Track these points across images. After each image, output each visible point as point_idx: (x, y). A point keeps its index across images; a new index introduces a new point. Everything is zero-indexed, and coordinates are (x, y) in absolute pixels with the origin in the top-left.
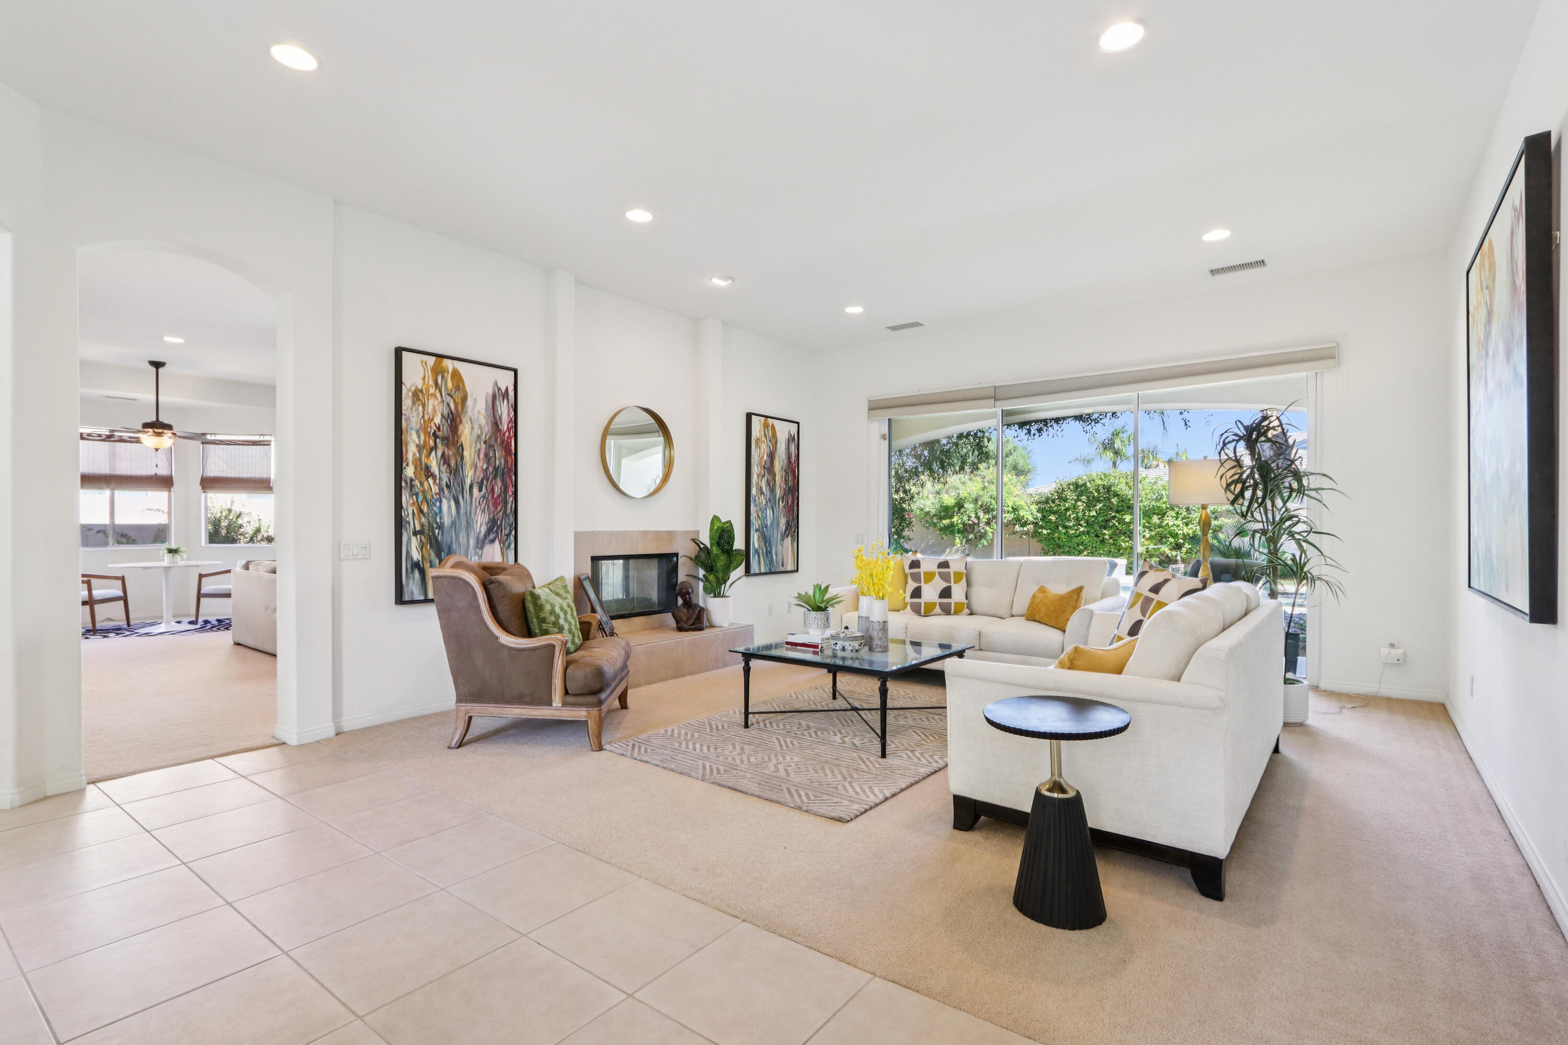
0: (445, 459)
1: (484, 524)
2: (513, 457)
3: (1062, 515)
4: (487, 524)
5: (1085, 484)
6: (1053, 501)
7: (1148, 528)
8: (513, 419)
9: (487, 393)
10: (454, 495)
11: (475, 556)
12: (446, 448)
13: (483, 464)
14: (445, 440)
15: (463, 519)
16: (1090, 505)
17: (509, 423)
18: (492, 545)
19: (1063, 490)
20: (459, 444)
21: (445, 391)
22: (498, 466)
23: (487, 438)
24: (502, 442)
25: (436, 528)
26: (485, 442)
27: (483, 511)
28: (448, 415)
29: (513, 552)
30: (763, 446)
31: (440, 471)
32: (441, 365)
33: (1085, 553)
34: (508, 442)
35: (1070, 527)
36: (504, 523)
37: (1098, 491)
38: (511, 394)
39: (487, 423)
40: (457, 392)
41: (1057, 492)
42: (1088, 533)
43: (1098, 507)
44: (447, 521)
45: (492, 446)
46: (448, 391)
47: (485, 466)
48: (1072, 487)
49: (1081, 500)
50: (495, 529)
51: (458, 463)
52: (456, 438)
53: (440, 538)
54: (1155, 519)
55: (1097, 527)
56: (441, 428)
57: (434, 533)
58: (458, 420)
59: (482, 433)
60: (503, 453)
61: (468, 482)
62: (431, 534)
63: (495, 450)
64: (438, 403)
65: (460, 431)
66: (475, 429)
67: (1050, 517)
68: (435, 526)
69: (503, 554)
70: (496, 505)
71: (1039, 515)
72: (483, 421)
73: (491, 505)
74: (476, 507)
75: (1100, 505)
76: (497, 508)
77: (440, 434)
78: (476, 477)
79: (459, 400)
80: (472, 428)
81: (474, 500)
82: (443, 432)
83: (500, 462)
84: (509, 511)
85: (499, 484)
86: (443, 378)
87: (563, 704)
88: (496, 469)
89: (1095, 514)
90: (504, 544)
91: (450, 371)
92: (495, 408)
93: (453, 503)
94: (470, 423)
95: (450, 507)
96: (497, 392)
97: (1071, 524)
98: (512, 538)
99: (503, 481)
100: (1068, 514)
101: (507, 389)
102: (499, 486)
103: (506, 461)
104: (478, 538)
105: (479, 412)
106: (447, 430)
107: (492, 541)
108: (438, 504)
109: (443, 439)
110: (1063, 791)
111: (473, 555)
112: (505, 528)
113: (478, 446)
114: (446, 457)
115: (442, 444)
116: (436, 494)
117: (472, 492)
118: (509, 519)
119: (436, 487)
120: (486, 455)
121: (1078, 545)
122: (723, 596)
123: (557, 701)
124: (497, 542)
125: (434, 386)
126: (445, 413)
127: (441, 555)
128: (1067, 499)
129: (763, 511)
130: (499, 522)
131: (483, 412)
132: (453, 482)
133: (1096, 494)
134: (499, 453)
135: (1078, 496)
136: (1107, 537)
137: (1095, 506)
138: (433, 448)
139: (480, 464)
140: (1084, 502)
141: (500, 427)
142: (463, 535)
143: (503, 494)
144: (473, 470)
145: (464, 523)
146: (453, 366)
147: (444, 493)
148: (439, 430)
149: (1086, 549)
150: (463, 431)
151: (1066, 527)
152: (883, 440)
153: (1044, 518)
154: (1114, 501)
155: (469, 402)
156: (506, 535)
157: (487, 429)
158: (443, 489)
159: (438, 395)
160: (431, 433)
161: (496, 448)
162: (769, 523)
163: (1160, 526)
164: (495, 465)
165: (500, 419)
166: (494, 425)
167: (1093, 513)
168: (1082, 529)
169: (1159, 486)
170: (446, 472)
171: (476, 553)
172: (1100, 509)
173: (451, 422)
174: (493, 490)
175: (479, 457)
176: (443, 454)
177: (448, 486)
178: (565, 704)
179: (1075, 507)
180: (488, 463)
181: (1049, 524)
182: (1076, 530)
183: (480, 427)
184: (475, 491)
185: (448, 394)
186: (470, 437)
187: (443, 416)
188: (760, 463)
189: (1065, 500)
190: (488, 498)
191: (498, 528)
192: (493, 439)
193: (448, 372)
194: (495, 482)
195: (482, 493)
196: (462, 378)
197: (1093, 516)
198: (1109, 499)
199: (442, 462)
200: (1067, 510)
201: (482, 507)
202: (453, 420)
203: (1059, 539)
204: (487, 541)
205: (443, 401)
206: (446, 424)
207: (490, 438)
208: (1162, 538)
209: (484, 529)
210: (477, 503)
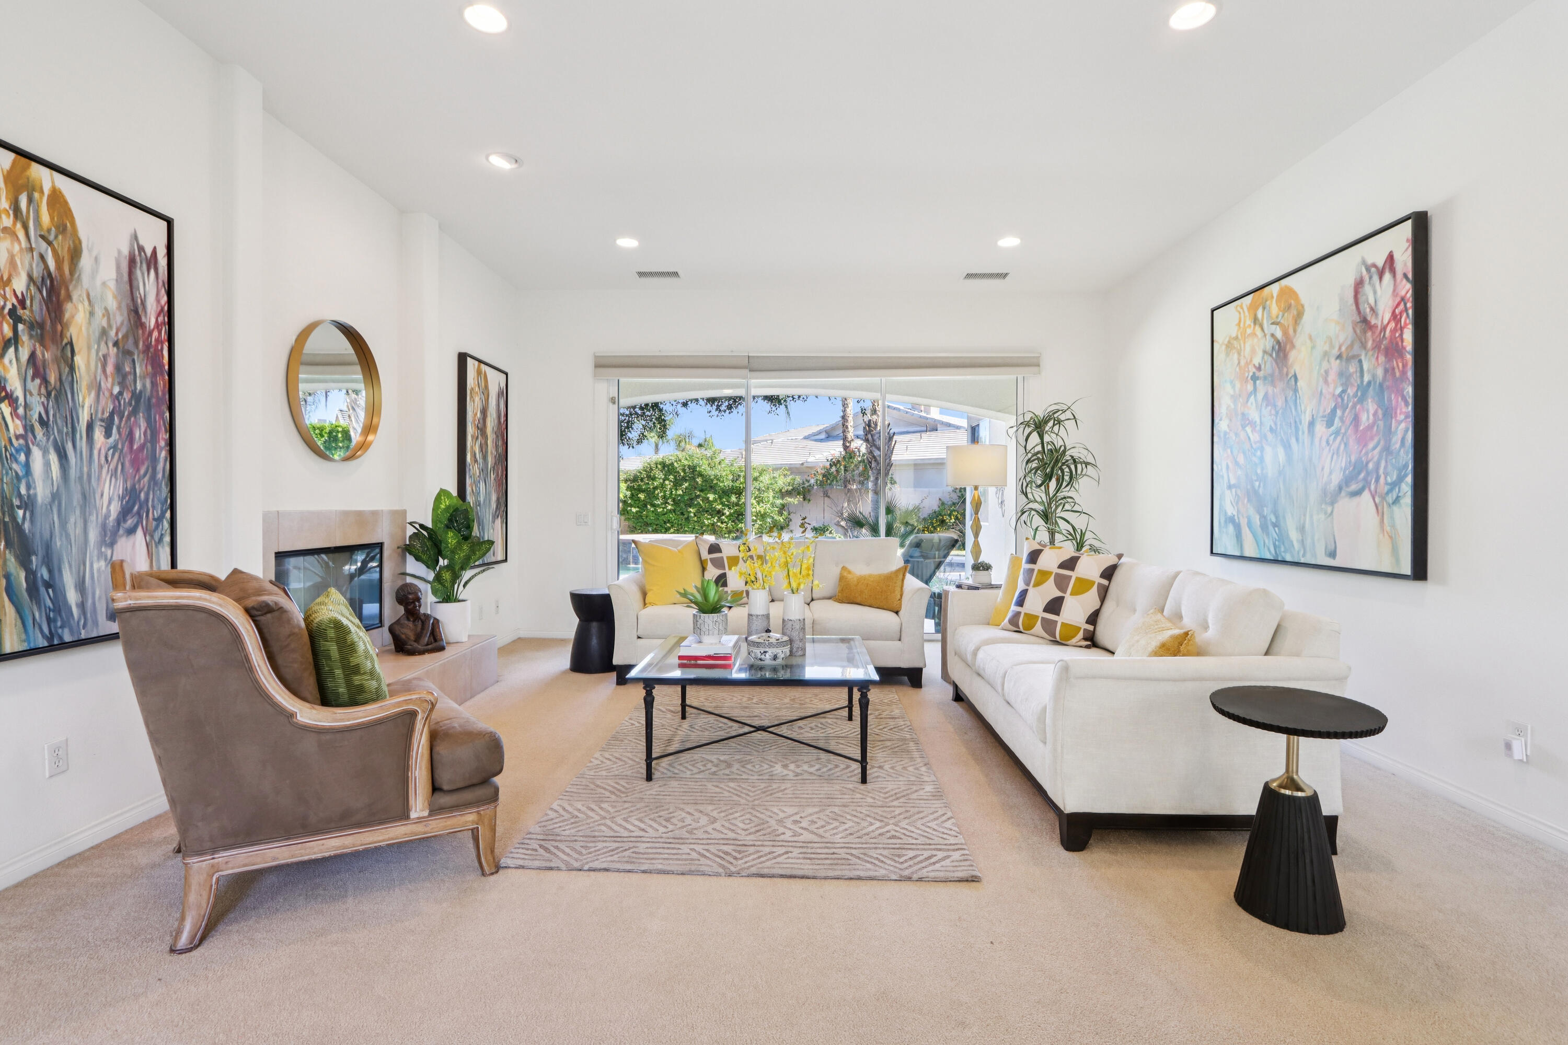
0: (36, 367)
1: (116, 498)
2: (167, 377)
3: (651, 494)
4: (122, 499)
5: (672, 464)
6: (642, 480)
7: (728, 506)
8: (166, 308)
9: (119, 252)
10: (55, 440)
11: (98, 559)
12: (37, 345)
13: (113, 385)
14: (35, 326)
15: (75, 489)
16: (677, 484)
17: (159, 315)
18: (132, 538)
19: (651, 469)
20: (65, 341)
21: (35, 230)
22: (141, 392)
23: (120, 336)
24: (148, 347)
25: (19, 507)
26: (116, 344)
27: (114, 474)
28: (43, 278)
29: (168, 550)
30: (477, 399)
31: (25, 390)
32: (28, 173)
33: (672, 530)
34: (156, 350)
35: (658, 506)
36: (151, 496)
37: (684, 470)
38: (162, 262)
39: (119, 308)
40: (60, 237)
41: (646, 471)
42: (674, 511)
43: (684, 486)
44: (42, 492)
45: (129, 353)
46: (42, 229)
47: (116, 390)
48: (659, 466)
49: (668, 479)
50: (136, 508)
51: (64, 378)
52: (59, 328)
53: (27, 526)
54: (734, 498)
55: (682, 505)
56: (28, 302)
57: (14, 518)
58: (63, 292)
59: (110, 326)
60: (149, 368)
61: (84, 417)
62: (7, 519)
63: (133, 361)
64: (21, 249)
65: (67, 316)
66: (96, 315)
67: (640, 495)
68: (16, 502)
69: (150, 554)
70: (136, 464)
71: (628, 493)
72: (111, 303)
73: (127, 464)
74: (101, 467)
75: (687, 484)
76: (138, 470)
77: (25, 314)
78: (100, 409)
79: (64, 253)
80: (92, 314)
81: (96, 452)
82: (31, 311)
83: (144, 386)
84: (160, 476)
85: (143, 424)
86: (30, 200)
87: (430, 811)
88: (137, 397)
89: (681, 493)
90: (152, 537)
91: (47, 191)
92: (135, 283)
93: (53, 457)
94: (86, 303)
95: (47, 465)
96: (137, 252)
97: (659, 503)
98: (166, 525)
99: (148, 420)
100: (656, 492)
101: (154, 252)
102: (143, 429)
103: (154, 384)
104: (104, 526)
105: (104, 284)
106: (41, 310)
107: (131, 531)
108: (22, 457)
109: (31, 326)
110: (1299, 789)
111: (95, 558)
112: (154, 507)
113: (103, 350)
114: (40, 363)
115: (31, 337)
116: (18, 437)
117: (92, 437)
118: (160, 490)
119: (18, 422)
120: (118, 368)
121: (665, 523)
122: (457, 600)
123: (419, 806)
124: (140, 532)
125: (11, 212)
126: (36, 274)
127: (31, 561)
128: (655, 478)
129: (476, 483)
130: (142, 495)
131: (112, 285)
132: (54, 415)
133: (682, 474)
134: (141, 366)
135: (665, 475)
136: (692, 515)
137: (681, 485)
138: (9, 340)
139: (106, 384)
140: (671, 481)
141: (143, 319)
142: (74, 519)
143: (149, 445)
144: (93, 394)
145: (77, 497)
146: (53, 182)
147: (35, 437)
148: (24, 308)
149: (672, 526)
150: (73, 317)
151: (653, 505)
152: (611, 404)
153: (632, 496)
154: (699, 480)
155: (85, 262)
156: (154, 519)
157: (120, 318)
158: (32, 427)
159: (21, 234)
160: (6, 311)
161: (136, 357)
162: (482, 499)
163: (737, 504)
164: (136, 388)
165: (143, 303)
166: (133, 314)
167: (680, 492)
168: (669, 507)
169: (735, 468)
170: (40, 394)
171: (101, 555)
172: (686, 488)
173: (49, 293)
174: (131, 436)
175: (104, 371)
176: (33, 356)
177: (43, 423)
178: (435, 810)
179: (663, 486)
180: (122, 384)
181: (637, 502)
182: (663, 508)
183: (107, 313)
184: (98, 434)
185: (42, 237)
186: (88, 329)
187: (30, 278)
188: (474, 421)
189: (654, 479)
190: (122, 451)
191: (140, 508)
192: (131, 341)
193: (42, 192)
194: (135, 421)
195: (111, 440)
196: (70, 210)
197: (680, 495)
198: (694, 479)
199: (30, 372)
200: (655, 488)
201: (112, 466)
202: (53, 290)
203: (647, 517)
204: (121, 532)
205: (31, 249)
206: (38, 296)
207: (126, 337)
208: (739, 515)
209: (115, 509)
210: (103, 459)
